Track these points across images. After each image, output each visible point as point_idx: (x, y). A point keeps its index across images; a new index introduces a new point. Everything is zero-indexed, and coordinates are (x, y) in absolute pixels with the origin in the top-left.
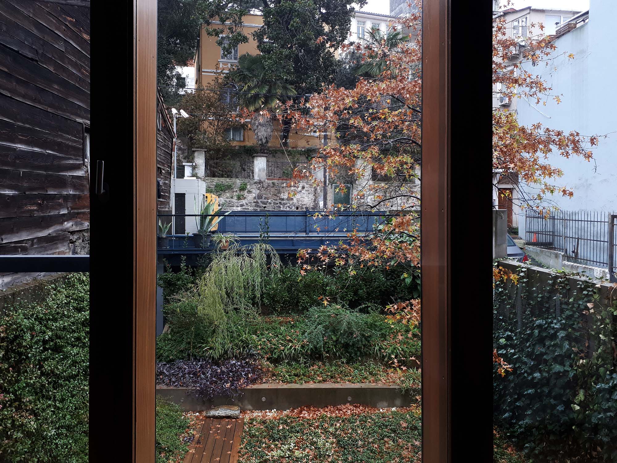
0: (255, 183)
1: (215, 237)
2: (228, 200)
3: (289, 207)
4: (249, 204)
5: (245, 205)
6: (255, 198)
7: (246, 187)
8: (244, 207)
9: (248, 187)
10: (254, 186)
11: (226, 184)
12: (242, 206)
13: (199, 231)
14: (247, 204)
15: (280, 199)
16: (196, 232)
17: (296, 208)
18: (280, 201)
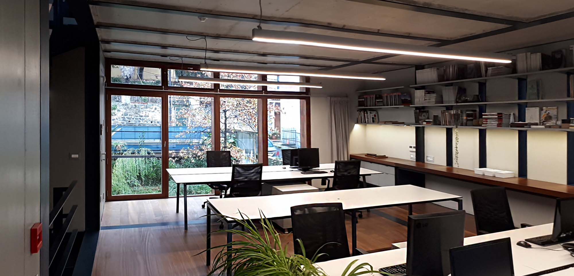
0: (123, 105)
3: (146, 121)
4: (119, 119)
5: (116, 119)
6: (122, 115)
7: (116, 108)
9: (118, 107)
10: (122, 107)
15: (140, 116)
17: (151, 122)
18: (140, 117)
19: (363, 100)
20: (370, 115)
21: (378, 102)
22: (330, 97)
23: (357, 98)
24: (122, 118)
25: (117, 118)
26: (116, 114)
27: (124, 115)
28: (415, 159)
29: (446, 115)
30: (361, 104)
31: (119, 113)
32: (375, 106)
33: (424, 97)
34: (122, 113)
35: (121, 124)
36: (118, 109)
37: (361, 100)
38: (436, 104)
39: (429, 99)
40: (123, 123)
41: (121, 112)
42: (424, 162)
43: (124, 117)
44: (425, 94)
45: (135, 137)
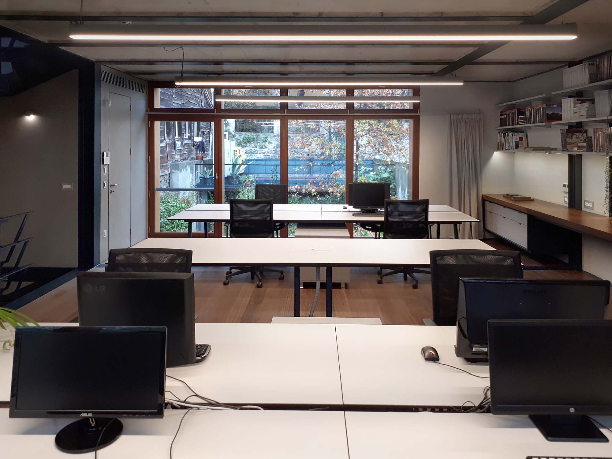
0: (275, 136)
1: (242, 178)
2: (253, 149)
3: (302, 154)
4: (270, 152)
5: (266, 152)
6: (274, 147)
7: (267, 140)
8: (266, 154)
9: (269, 139)
10: (274, 139)
11: (252, 137)
12: (264, 153)
13: (231, 174)
14: (268, 152)
15: (294, 148)
16: (229, 174)
17: (307, 155)
18: (294, 150)
19: (505, 117)
20: (513, 138)
21: (521, 119)
22: (449, 115)
23: (499, 114)
24: (274, 150)
25: (268, 151)
26: (268, 147)
27: (276, 147)
28: (568, 203)
29: (599, 134)
30: (503, 122)
31: (270, 145)
32: (517, 125)
33: (573, 108)
34: (274, 145)
35: (273, 158)
36: (270, 141)
37: (503, 117)
38: (587, 118)
39: (580, 112)
40: (275, 156)
41: (272, 145)
42: (580, 209)
43: (276, 150)
44: (575, 103)
45: (265, 172)
